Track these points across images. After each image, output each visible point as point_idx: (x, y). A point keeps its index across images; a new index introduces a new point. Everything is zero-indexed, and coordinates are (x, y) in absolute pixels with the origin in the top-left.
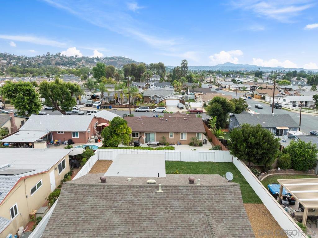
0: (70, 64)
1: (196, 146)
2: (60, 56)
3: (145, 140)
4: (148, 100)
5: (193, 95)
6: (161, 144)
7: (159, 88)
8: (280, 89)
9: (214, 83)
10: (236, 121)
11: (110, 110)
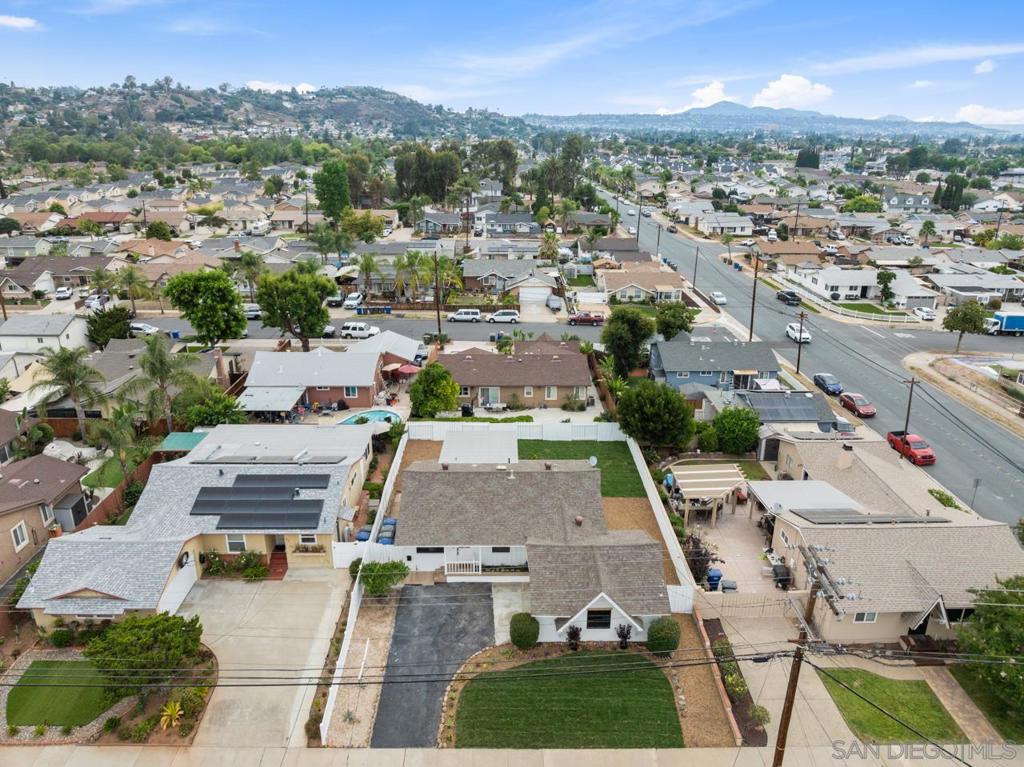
0: (206, 116)
1: (573, 410)
2: (169, 89)
3: (480, 400)
4: (472, 284)
5: (589, 263)
6: (510, 407)
7: (500, 230)
8: (838, 231)
9: (660, 199)
10: (659, 356)
11: (388, 316)
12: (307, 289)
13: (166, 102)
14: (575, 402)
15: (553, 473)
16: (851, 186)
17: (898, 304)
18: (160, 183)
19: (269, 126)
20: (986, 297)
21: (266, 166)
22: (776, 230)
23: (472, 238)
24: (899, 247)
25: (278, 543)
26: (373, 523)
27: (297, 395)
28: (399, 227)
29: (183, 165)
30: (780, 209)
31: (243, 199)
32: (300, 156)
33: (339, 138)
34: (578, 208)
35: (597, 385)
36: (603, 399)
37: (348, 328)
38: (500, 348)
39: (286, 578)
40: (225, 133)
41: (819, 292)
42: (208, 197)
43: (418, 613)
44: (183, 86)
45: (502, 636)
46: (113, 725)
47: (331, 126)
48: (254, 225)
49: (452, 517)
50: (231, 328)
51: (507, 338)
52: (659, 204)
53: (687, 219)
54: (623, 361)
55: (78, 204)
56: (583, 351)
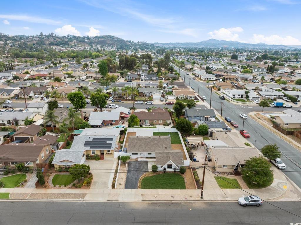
0: (63, 44)
1: (166, 125)
2: (53, 36)
3: (144, 123)
4: (141, 94)
5: (171, 88)
6: (151, 125)
7: (148, 79)
8: (239, 79)
9: (192, 69)
10: (187, 113)
11: (120, 103)
12: (102, 97)
13: (51, 40)
14: (166, 124)
15: (161, 138)
16: (245, 65)
17: (250, 99)
18: (53, 65)
19: (81, 47)
20: (273, 98)
21: (82, 59)
22: (222, 79)
23: (141, 81)
24: (255, 83)
25: (102, 153)
26: (122, 149)
27: (101, 122)
28: (120, 78)
29: (59, 59)
30: (224, 72)
31: (77, 70)
32: (91, 56)
33: (101, 50)
34: (169, 73)
35: (172, 120)
36: (173, 123)
37: (111, 106)
38: (148, 111)
39: (104, 160)
40: (69, 49)
41: (230, 96)
42: (68, 69)
43: (132, 166)
44: (57, 35)
45: (150, 170)
46: (74, 185)
47: (98, 46)
48: (82, 77)
49: (139, 147)
50: (83, 105)
51: (150, 108)
52: (191, 71)
53: (198, 76)
54: (178, 114)
55: (33, 71)
56: (168, 111)
